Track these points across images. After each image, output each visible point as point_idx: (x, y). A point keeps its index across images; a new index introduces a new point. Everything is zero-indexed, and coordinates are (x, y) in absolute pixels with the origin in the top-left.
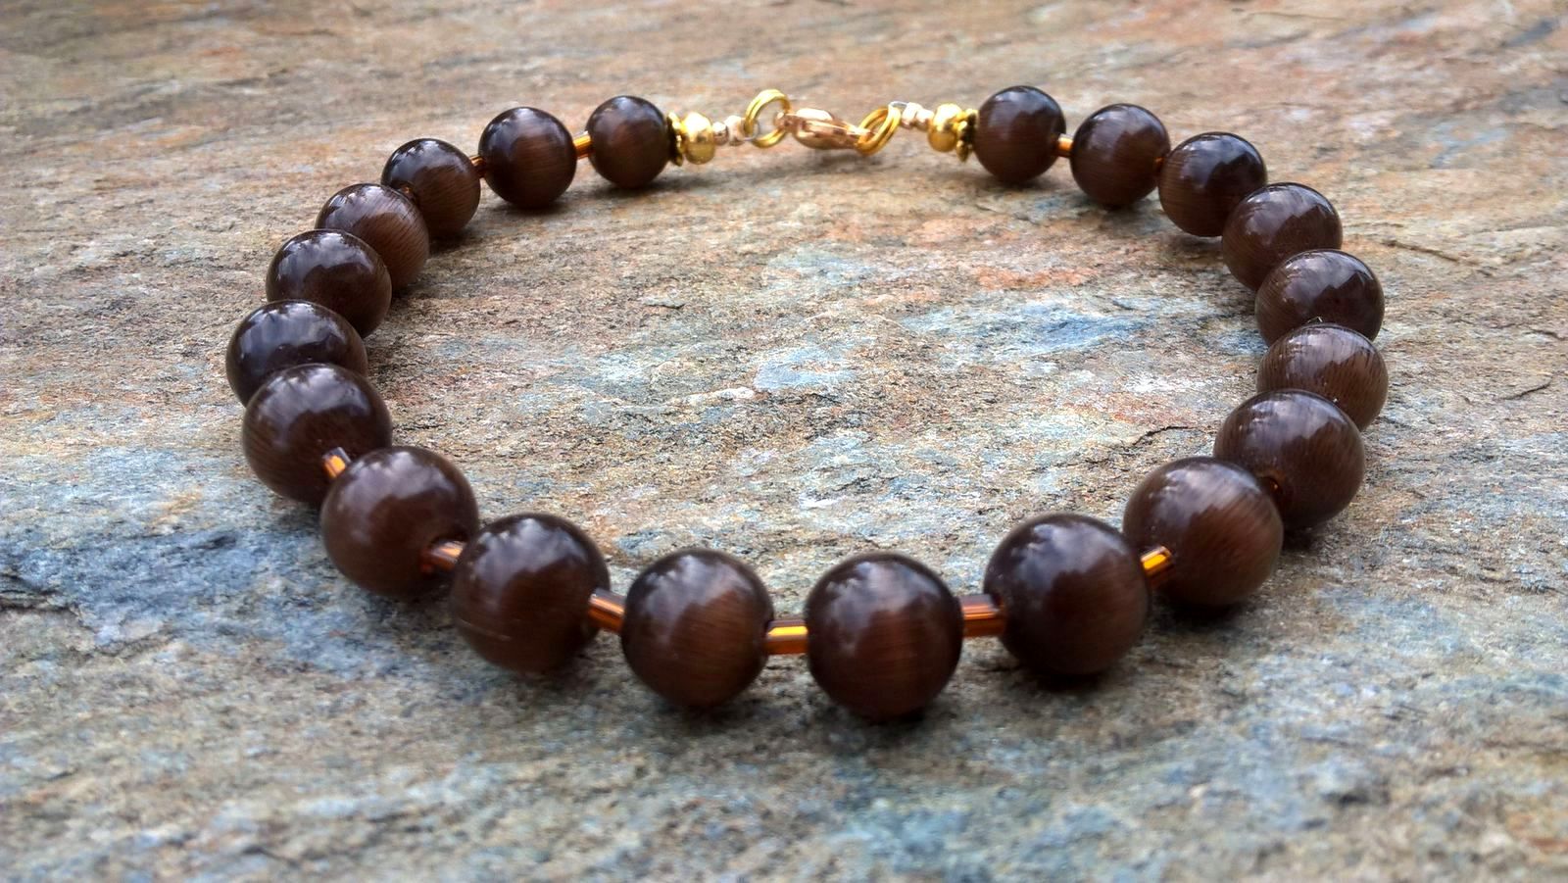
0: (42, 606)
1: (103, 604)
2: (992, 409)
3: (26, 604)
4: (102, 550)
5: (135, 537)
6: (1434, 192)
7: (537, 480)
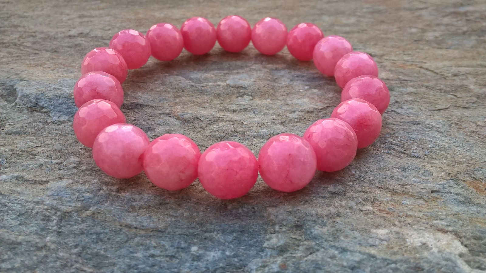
0: (42, 111)
1: (55, 112)
2: (287, 96)
3: (38, 110)
4: (57, 100)
5: (65, 98)
6: (442, 55)
7: (164, 97)
